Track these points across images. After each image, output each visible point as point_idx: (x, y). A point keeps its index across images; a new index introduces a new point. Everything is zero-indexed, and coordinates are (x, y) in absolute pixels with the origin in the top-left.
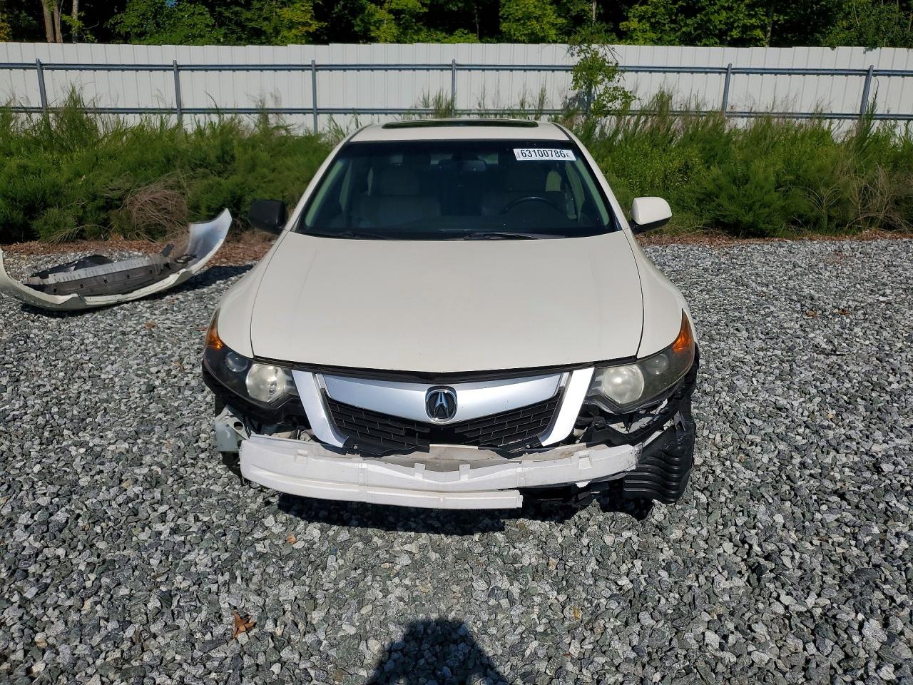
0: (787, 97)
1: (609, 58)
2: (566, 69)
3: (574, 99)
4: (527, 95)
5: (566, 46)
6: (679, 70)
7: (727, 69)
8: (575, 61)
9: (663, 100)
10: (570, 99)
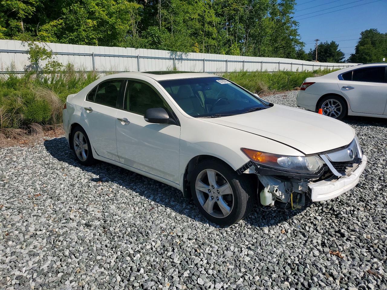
0: (115, 65)
1: (46, 48)
2: (27, 52)
3: (29, 66)
4: (3, 65)
5: (20, 42)
6: (74, 54)
7: (92, 54)
8: (27, 48)
9: (70, 67)
10: (27, 66)
